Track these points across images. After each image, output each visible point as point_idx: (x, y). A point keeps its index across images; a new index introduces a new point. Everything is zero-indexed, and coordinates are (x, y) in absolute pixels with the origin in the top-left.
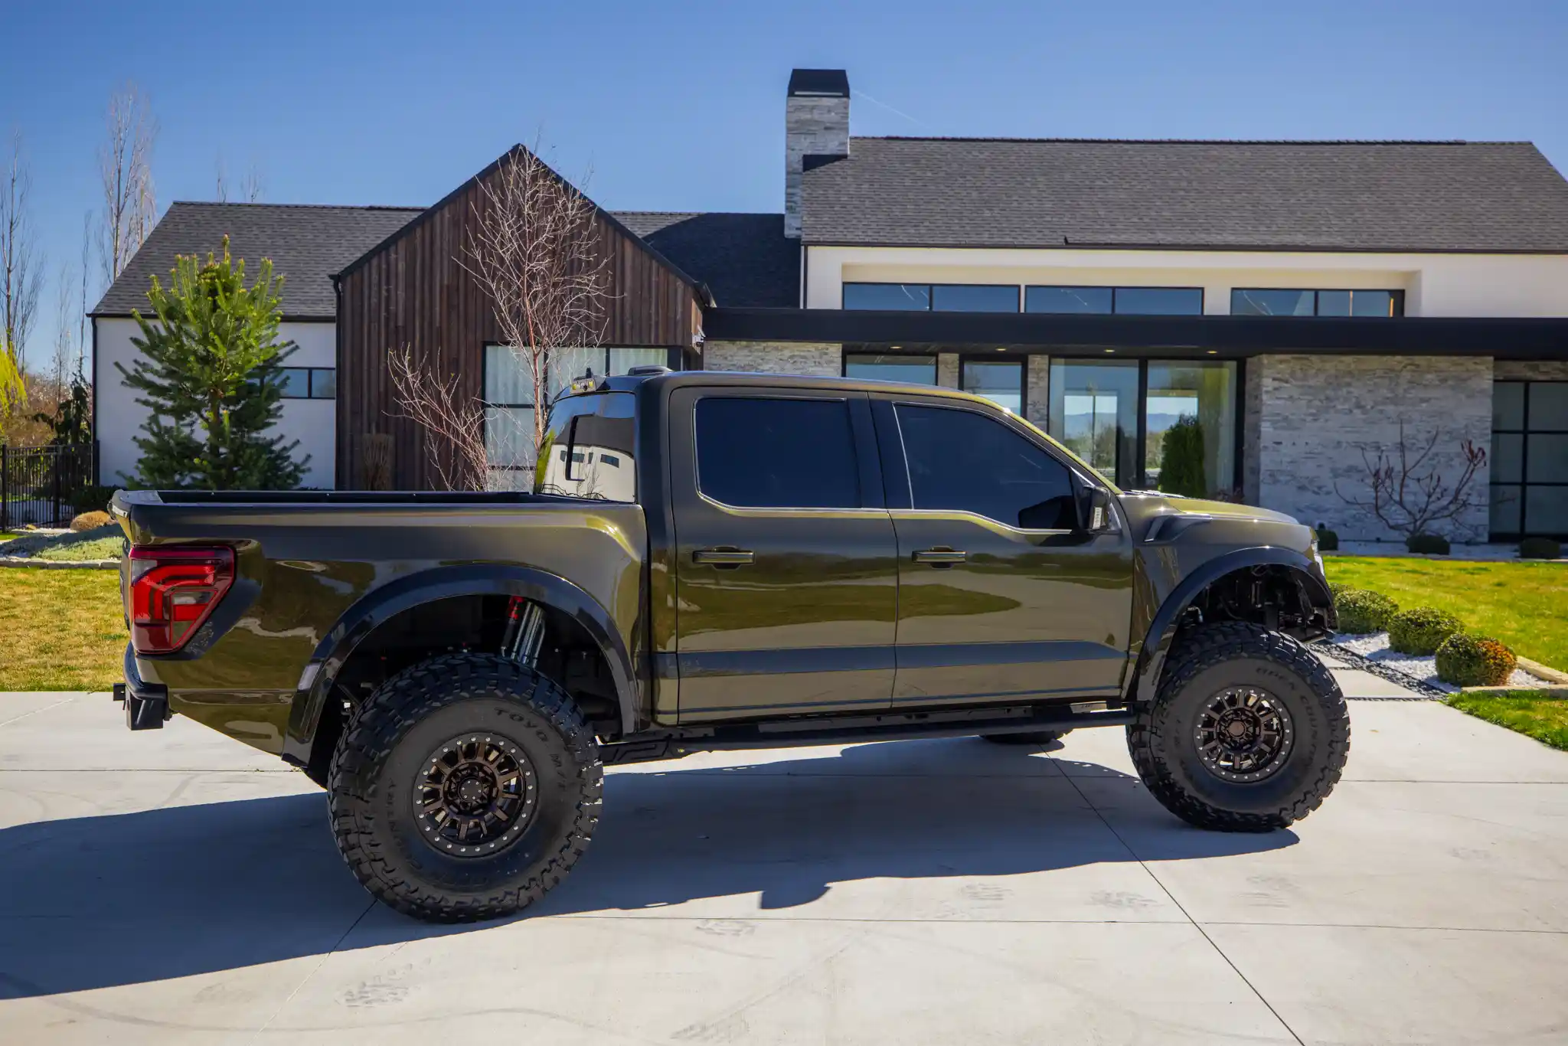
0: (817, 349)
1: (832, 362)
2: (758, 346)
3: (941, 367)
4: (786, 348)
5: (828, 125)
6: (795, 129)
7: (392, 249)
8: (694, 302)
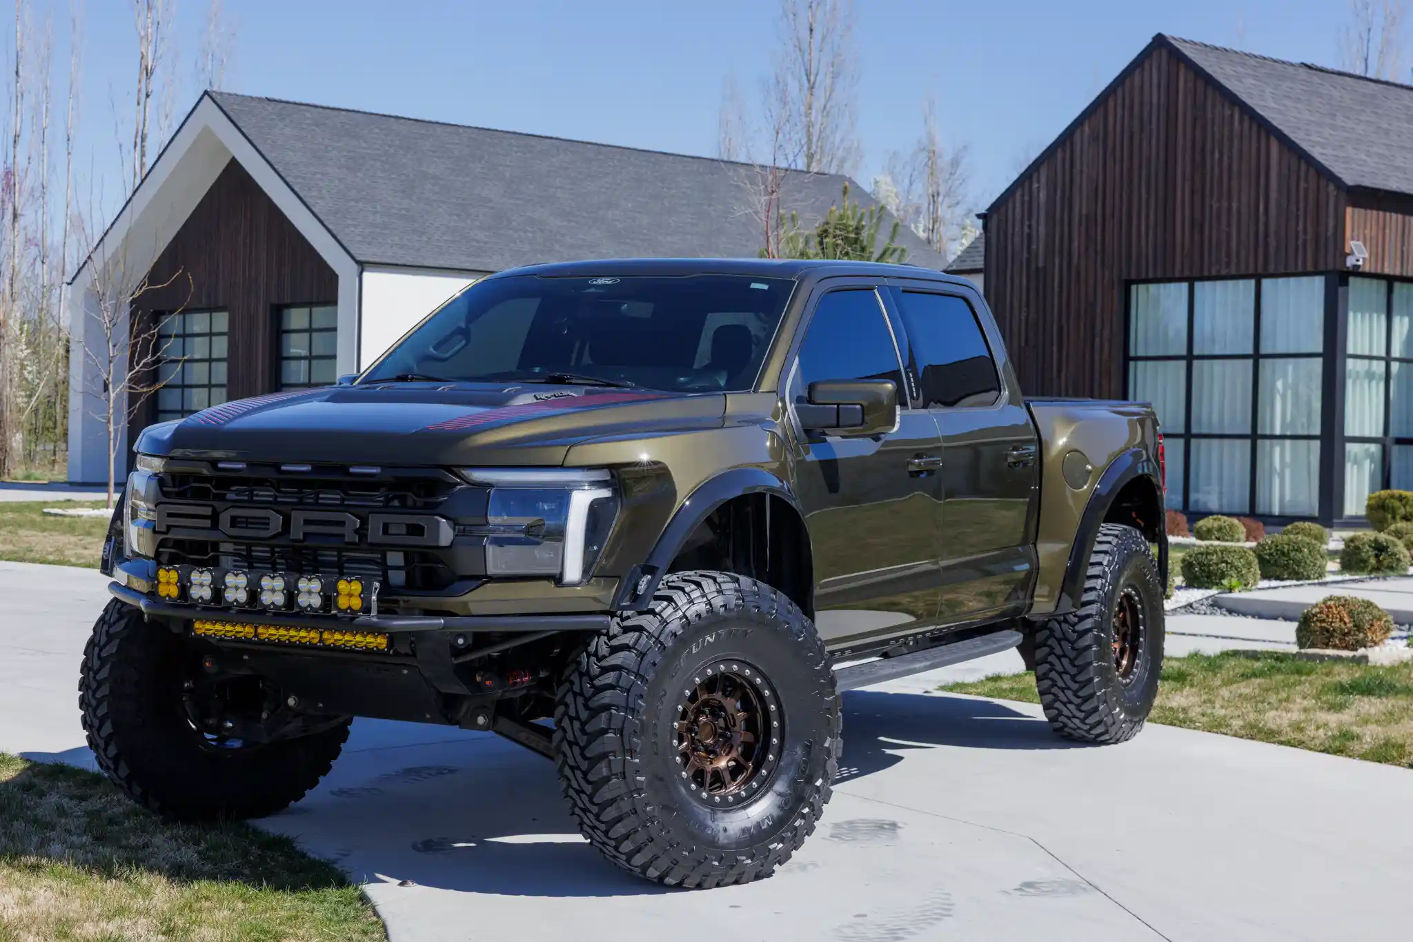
7: (1035, 178)
8: (1356, 210)
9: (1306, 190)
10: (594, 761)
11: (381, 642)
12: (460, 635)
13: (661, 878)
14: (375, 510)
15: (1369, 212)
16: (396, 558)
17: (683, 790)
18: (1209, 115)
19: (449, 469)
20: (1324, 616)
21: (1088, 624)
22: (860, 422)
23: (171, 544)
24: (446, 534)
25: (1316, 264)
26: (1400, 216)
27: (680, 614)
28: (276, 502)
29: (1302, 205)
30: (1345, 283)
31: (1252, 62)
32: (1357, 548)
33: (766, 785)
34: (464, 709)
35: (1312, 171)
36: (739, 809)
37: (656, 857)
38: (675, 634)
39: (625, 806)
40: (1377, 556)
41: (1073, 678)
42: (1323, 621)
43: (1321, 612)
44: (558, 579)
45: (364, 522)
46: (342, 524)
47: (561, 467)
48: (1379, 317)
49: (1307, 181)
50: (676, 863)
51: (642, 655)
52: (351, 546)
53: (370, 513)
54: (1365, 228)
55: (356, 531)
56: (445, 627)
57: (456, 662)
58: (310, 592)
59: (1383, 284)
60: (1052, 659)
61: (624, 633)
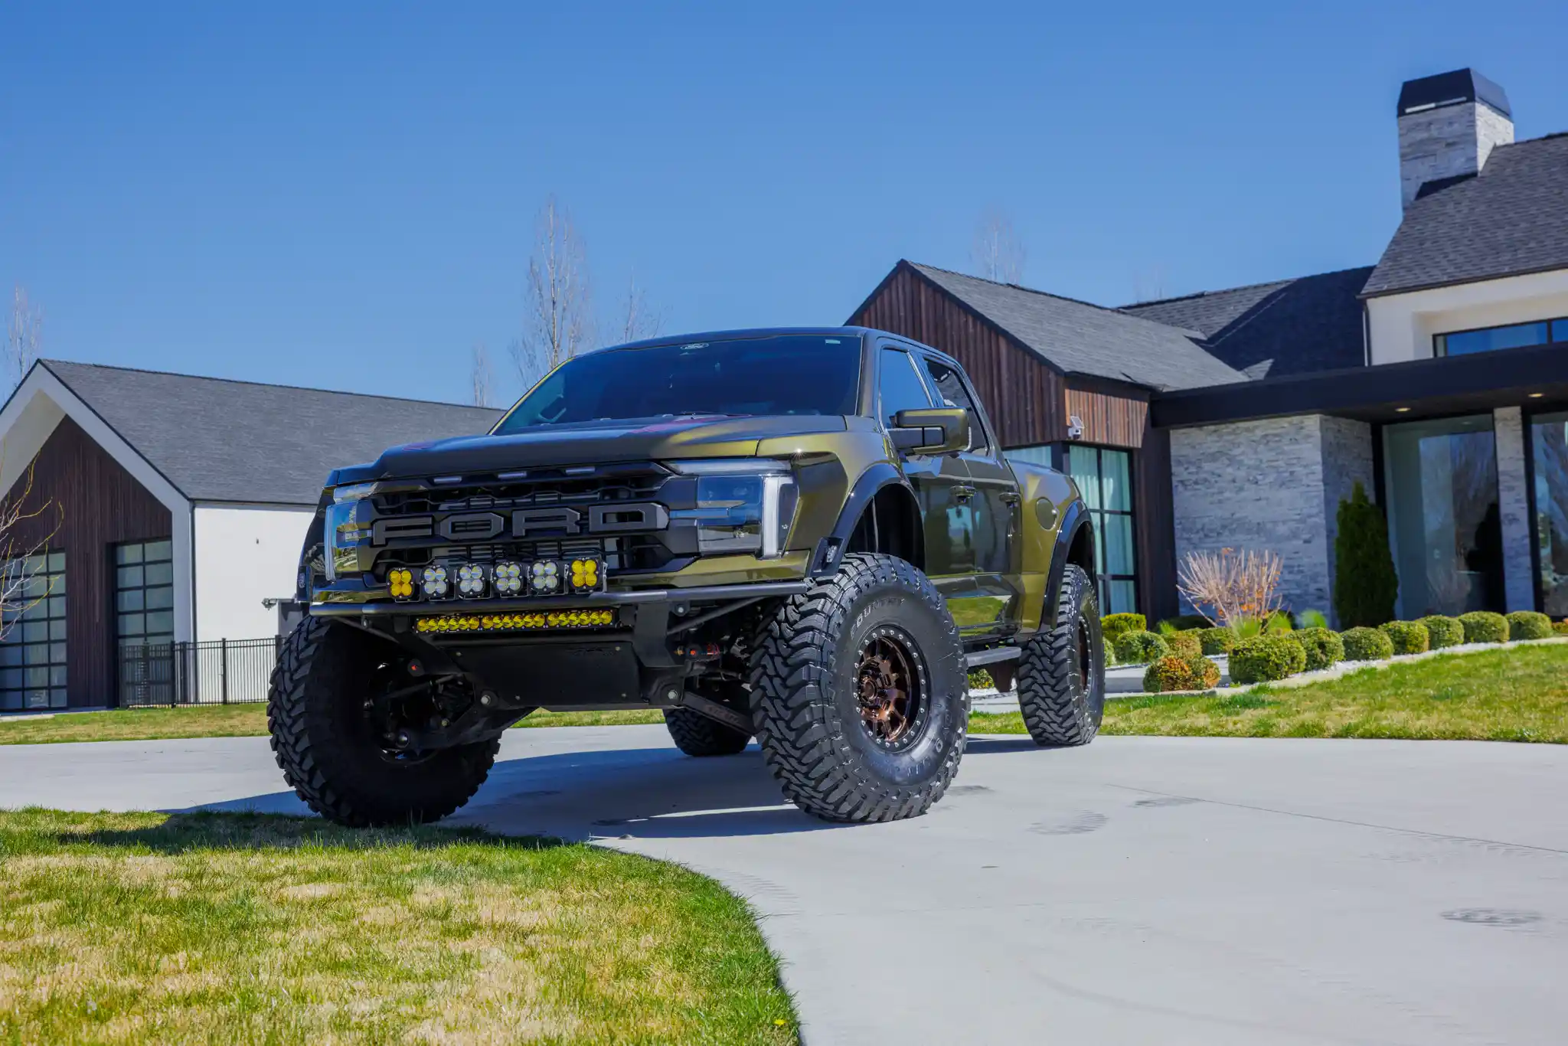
0: (1290, 423)
1: (1309, 436)
2: (1226, 428)
3: (1499, 426)
4: (1256, 427)
5: (1450, 141)
6: (1410, 154)
8: (1073, 392)
9: (1032, 378)
10: (796, 711)
11: (606, 618)
12: (680, 604)
13: (850, 813)
14: (594, 502)
15: (1081, 393)
16: (611, 544)
17: (864, 734)
18: (948, 323)
19: (659, 461)
20: (1168, 668)
21: (1062, 642)
22: (941, 440)
23: (389, 554)
24: (662, 519)
25: (1043, 437)
26: (1104, 397)
27: (853, 583)
28: (493, 506)
29: (1029, 389)
30: (1068, 451)
31: (974, 282)
32: (1129, 643)
33: (921, 731)
34: (654, 687)
35: (1035, 362)
36: (904, 753)
37: (850, 792)
38: (851, 600)
39: (826, 746)
40: (1145, 648)
41: (1053, 688)
42: (1168, 671)
43: (1165, 665)
44: (759, 554)
45: (585, 515)
46: (562, 518)
47: (755, 457)
48: (1091, 478)
49: (1031, 370)
50: (865, 797)
51: (829, 618)
52: (572, 536)
53: (589, 506)
54: (1079, 407)
55: (577, 523)
56: (669, 596)
57: (669, 633)
58: (545, 575)
59: (1094, 452)
60: (1034, 673)
61: (809, 601)
